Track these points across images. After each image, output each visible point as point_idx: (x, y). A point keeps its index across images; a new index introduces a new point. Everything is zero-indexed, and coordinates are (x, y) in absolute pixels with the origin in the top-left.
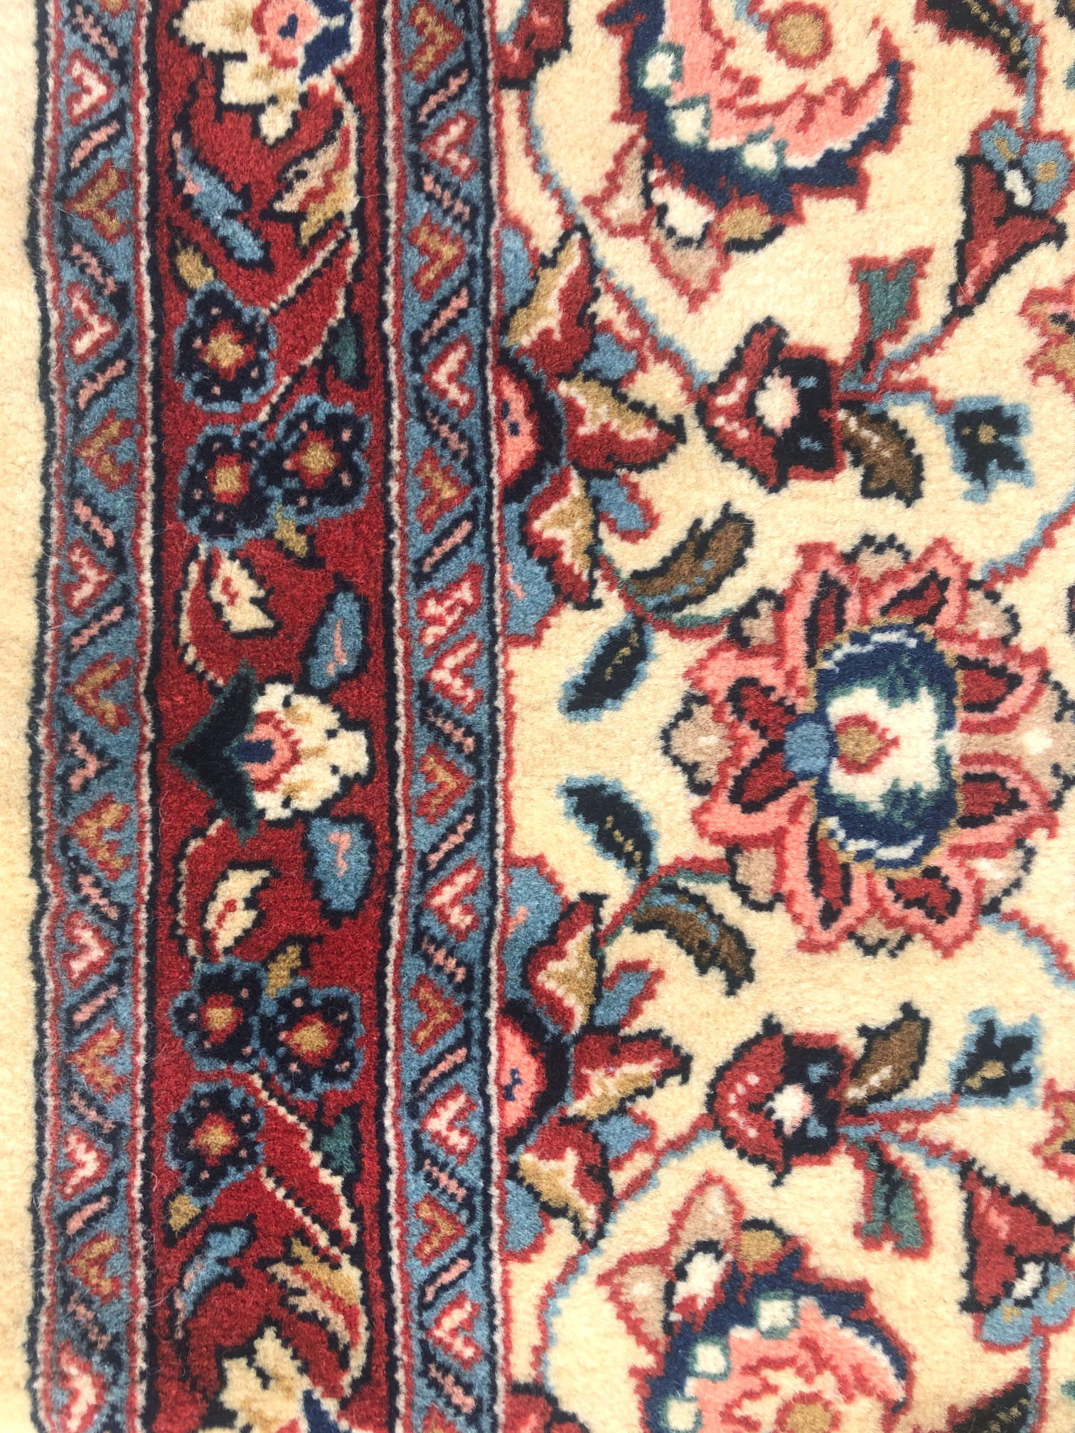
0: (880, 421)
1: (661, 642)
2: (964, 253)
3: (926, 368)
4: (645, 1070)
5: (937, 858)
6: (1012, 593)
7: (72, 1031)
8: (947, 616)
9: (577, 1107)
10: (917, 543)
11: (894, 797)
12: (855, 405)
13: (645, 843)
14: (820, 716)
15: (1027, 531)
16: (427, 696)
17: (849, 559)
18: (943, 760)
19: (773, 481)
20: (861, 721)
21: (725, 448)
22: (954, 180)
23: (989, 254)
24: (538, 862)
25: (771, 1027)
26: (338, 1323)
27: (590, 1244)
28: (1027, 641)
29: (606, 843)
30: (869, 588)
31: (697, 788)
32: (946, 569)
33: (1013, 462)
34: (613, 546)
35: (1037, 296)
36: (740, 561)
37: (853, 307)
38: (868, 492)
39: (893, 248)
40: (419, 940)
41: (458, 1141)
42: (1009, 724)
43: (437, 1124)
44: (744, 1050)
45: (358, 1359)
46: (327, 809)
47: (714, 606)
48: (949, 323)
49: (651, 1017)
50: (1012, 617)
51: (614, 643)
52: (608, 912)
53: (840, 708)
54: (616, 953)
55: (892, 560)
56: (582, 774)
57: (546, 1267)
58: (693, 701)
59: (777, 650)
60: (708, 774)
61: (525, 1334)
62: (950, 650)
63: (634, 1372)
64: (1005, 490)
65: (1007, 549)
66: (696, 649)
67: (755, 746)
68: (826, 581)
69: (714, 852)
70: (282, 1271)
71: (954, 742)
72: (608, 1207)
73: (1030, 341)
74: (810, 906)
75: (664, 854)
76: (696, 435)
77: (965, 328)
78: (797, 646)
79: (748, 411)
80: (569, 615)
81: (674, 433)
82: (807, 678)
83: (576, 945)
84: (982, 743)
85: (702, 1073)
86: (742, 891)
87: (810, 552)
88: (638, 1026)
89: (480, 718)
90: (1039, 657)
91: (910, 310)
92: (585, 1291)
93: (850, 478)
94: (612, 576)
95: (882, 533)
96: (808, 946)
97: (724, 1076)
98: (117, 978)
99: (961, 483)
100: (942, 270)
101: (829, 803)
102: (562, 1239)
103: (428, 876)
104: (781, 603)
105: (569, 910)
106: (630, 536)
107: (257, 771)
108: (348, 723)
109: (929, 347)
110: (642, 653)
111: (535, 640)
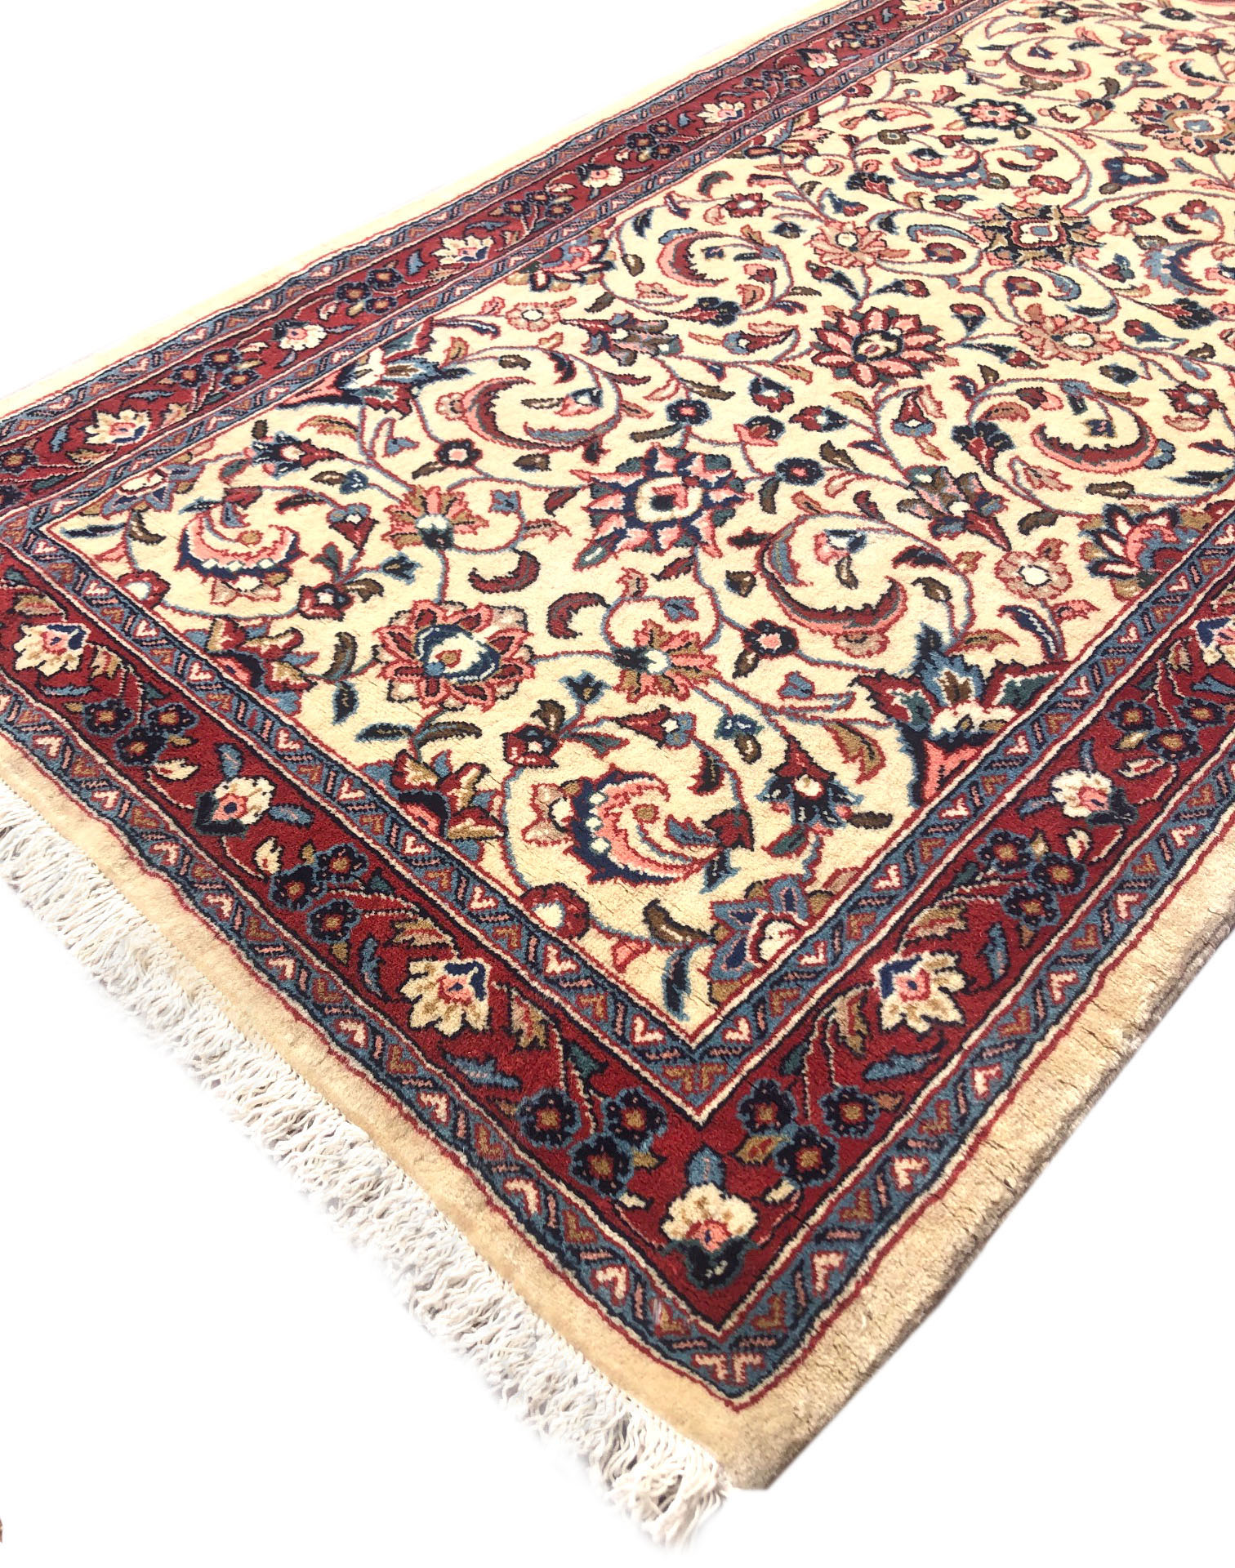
0: (357, 582)
1: (353, 681)
4: (472, 775)
5: (503, 663)
6: (452, 597)
8: (438, 616)
9: (456, 806)
10: (406, 607)
11: (474, 661)
13: (403, 728)
14: (428, 661)
16: (281, 755)
17: (391, 624)
18: (480, 644)
20: (442, 654)
25: (504, 735)
27: (504, 836)
28: (471, 604)
29: (386, 737)
30: (406, 627)
32: (426, 606)
33: (415, 567)
34: (308, 669)
36: (356, 645)
40: (347, 810)
41: (420, 849)
42: (490, 624)
43: (409, 851)
44: (505, 746)
47: (362, 661)
49: (458, 761)
50: (459, 603)
52: (409, 751)
54: (425, 758)
55: (404, 617)
56: (358, 731)
57: (494, 856)
61: (509, 881)
63: (565, 852)
64: (419, 574)
65: (436, 588)
68: (391, 634)
69: (432, 710)
70: (400, 937)
71: (478, 638)
72: (499, 822)
74: (475, 701)
80: (309, 696)
83: (409, 768)
84: (486, 633)
87: (376, 629)
88: (456, 767)
90: (481, 604)
92: (519, 849)
94: (315, 677)
96: (486, 709)
97: (504, 756)
99: (401, 581)
102: (492, 843)
103: (332, 795)
105: (395, 763)
106: (312, 662)
107: (236, 814)
108: (255, 779)
111: (300, 711)
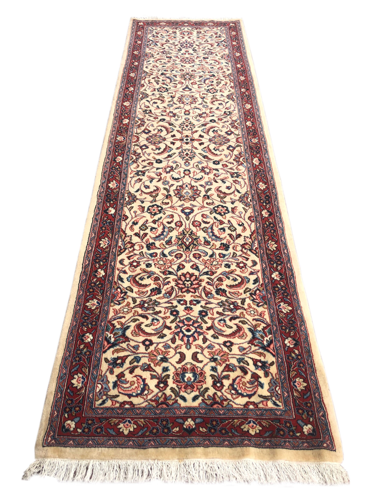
0: (163, 377)
1: (181, 394)
2: (150, 371)
3: (159, 374)
4: (216, 396)
5: (198, 373)
6: (177, 368)
7: (214, 444)
8: (179, 373)
9: (219, 401)
10: (173, 375)
11: (193, 377)
12: (162, 379)
13: (197, 395)
14: (187, 382)
15: (172, 367)
16: (185, 413)
17: (174, 380)
18: (190, 373)
19: (168, 386)
20: (187, 379)
21: (165, 389)
22: (145, 372)
23: (151, 369)
24: (199, 404)
25: (212, 386)
26: (240, 422)
27: (231, 401)
28: (181, 367)
29: (197, 399)
30: (177, 378)
31: (193, 391)
32: (175, 373)
33: (167, 368)
34: (173, 398)
35: (154, 366)
36: (174, 388)
37: (154, 379)
38: (169, 378)
39: (150, 376)
40: (206, 414)
41: (223, 411)
42: (187, 368)
43: (222, 413)
44: (214, 388)
45: (243, 420)
46: (194, 422)
47: (178, 390)
48: (156, 372)
49: (212, 395)
50: (179, 368)
51: (181, 398)
52: (203, 399)
53: (186, 381)
54: (206, 398)
55: (174, 377)
56: (191, 400)
57: (233, 404)
58: (185, 392)
59: (181, 385)
60: (191, 391)
61: (239, 406)
62: (182, 372)
63: (241, 398)
64: (169, 368)
65: (174, 368)
66: (181, 392)
67: (189, 387)
68: (176, 382)
69: (198, 390)
70: (235, 426)
71: (189, 372)
72: (228, 399)
73: (158, 366)
74: (202, 383)
75: (198, 394)
76: (164, 392)
77: (157, 371)
78: (181, 384)
79: (162, 388)
80: (178, 402)
81: (164, 393)
82: (184, 383)
83: (206, 401)
84: (189, 370)
85: (216, 391)
86: (201, 388)
87: (174, 383)
88: (212, 396)
89: (187, 409)
90: (182, 366)
91: (155, 375)
92: (235, 401)
93: (168, 380)
94: (175, 398)
95: (172, 377)
96: (205, 383)
97: (216, 390)
98: (209, 440)
99: (169, 372)
100: (152, 373)
101: (194, 381)
102: (231, 403)
103: (200, 413)
104: (178, 385)
105: (203, 402)
106: (172, 396)
107: (191, 427)
108: (187, 420)
109: (158, 374)
110: (182, 396)
111: (180, 404)
